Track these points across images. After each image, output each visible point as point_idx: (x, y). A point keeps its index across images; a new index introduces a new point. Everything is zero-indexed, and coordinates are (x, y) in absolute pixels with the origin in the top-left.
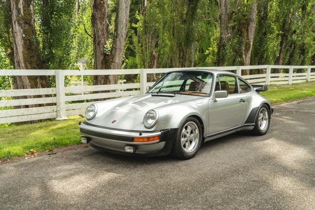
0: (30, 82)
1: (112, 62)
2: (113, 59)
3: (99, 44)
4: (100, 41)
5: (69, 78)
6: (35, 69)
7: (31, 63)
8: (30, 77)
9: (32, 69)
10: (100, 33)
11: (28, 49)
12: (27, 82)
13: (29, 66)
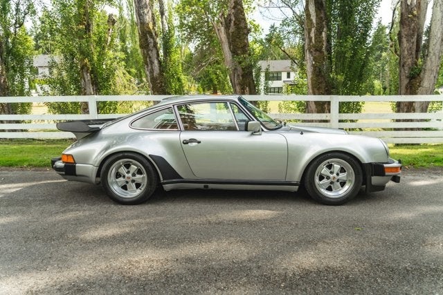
0: (316, 107)
1: (419, 86)
2: (420, 83)
3: (403, 66)
4: (405, 63)
5: (360, 104)
6: (323, 94)
7: (318, 89)
8: (316, 103)
9: (319, 94)
10: (406, 53)
11: (317, 76)
12: (313, 107)
13: (317, 91)
